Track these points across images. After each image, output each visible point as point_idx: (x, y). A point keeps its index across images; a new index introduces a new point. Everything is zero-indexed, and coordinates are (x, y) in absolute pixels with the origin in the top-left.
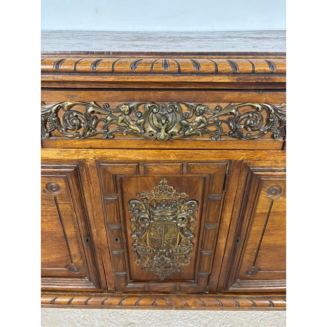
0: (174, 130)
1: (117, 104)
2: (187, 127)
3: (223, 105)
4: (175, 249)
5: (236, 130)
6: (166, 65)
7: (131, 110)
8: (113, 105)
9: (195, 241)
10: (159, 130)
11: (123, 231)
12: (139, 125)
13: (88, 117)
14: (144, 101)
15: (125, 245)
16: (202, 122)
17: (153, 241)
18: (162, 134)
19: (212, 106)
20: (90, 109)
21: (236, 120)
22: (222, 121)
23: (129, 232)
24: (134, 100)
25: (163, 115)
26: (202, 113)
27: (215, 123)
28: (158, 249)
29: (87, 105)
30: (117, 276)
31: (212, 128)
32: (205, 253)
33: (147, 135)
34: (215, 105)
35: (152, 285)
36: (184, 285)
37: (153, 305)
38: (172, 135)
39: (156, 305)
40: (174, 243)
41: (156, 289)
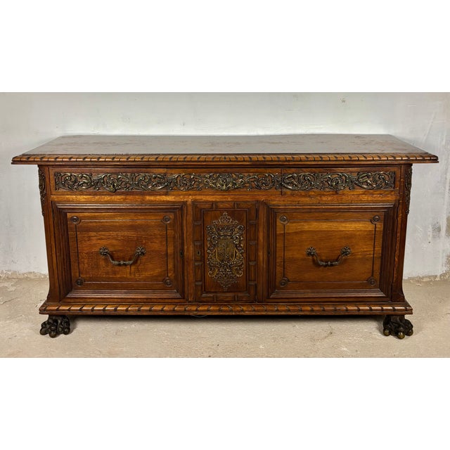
0: (230, 185)
1: (204, 174)
2: (235, 184)
3: (251, 174)
4: (234, 261)
5: (258, 186)
6: (225, 158)
7: (210, 176)
8: (202, 175)
9: (245, 255)
10: (223, 185)
11: (202, 246)
12: (213, 183)
13: (191, 180)
14: (216, 173)
15: (203, 259)
16: (242, 181)
17: (219, 255)
18: (224, 187)
19: (246, 174)
20: (192, 177)
21: (258, 181)
22: (251, 181)
23: (206, 249)
24: (211, 173)
25: (225, 179)
26: (242, 178)
27: (248, 182)
28: (222, 261)
29: (190, 174)
30: (196, 286)
31: (248, 185)
32: (251, 263)
33: (217, 188)
35: (219, 295)
36: (240, 295)
37: (220, 310)
38: (229, 188)
39: (222, 311)
40: (232, 256)
41: (222, 298)
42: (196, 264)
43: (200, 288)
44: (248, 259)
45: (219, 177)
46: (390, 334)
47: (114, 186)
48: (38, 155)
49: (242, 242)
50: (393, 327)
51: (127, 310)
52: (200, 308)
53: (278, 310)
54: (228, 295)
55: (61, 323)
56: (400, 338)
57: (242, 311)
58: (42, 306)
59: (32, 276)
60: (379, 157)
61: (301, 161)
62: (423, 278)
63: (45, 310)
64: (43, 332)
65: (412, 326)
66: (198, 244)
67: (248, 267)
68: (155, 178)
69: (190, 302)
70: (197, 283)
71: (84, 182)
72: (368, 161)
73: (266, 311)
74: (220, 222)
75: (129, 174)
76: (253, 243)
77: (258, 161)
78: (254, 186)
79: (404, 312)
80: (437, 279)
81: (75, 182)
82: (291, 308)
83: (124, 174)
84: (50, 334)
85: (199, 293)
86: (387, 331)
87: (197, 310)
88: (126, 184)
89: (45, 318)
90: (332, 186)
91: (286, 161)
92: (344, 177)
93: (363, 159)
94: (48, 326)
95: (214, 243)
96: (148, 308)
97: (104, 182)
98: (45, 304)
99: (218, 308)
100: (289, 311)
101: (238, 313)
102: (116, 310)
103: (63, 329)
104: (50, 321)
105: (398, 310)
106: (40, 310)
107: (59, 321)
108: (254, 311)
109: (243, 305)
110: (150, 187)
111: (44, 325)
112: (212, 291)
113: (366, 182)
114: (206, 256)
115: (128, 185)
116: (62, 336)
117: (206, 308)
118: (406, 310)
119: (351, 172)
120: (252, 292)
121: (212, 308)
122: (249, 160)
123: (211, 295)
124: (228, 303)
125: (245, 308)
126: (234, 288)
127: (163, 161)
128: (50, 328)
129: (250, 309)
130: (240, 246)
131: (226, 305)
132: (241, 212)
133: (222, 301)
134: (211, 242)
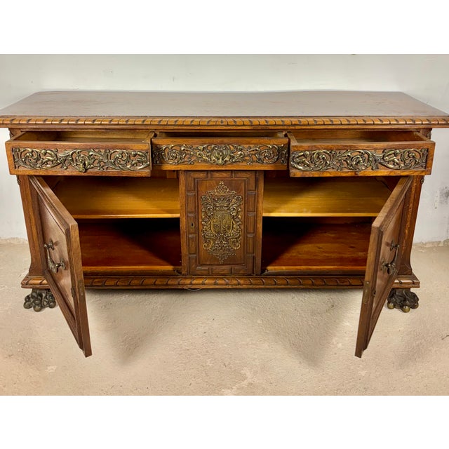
0: (227, 159)
1: (197, 146)
2: (233, 157)
3: (252, 146)
4: (231, 233)
5: (260, 159)
6: (222, 122)
7: (204, 148)
8: (195, 146)
9: (242, 227)
10: (218, 159)
11: (196, 218)
12: (207, 156)
13: (181, 152)
14: (211, 144)
15: (197, 230)
16: (241, 154)
17: (215, 226)
18: (220, 161)
19: (246, 146)
20: (182, 149)
21: (260, 154)
22: (252, 154)
23: (200, 220)
24: (205, 144)
25: (221, 151)
26: (241, 150)
27: (248, 155)
28: (218, 233)
29: (180, 146)
30: (190, 258)
31: (247, 158)
32: (249, 235)
33: (212, 162)
34: (248, 145)
35: (214, 267)
36: (237, 267)
37: (215, 284)
38: (226, 161)
39: (217, 284)
40: (229, 228)
41: (217, 271)
42: (190, 236)
43: (194, 261)
44: (246, 231)
45: (214, 148)
46: (394, 307)
47: (84, 164)
48: (7, 117)
49: (240, 213)
50: (398, 301)
52: (195, 282)
54: (224, 267)
55: (46, 297)
56: (404, 311)
57: (239, 284)
58: (24, 280)
59: (15, 242)
60: (396, 120)
61: (308, 125)
62: (426, 244)
63: (27, 284)
64: (27, 306)
65: (418, 299)
66: (191, 215)
67: (246, 238)
68: (135, 155)
69: (183, 275)
70: (190, 256)
71: (49, 160)
72: (385, 125)
73: (264, 284)
74: (216, 192)
75: (103, 151)
76: (251, 215)
77: (259, 125)
78: (255, 159)
79: (410, 286)
80: (440, 245)
81: (38, 160)
82: (291, 281)
83: (97, 150)
84: (34, 307)
85: (193, 266)
86: (391, 305)
87: (191, 284)
88: (99, 162)
89: (29, 291)
90: (351, 165)
91: (292, 125)
92: (366, 155)
93: (379, 123)
94: (32, 300)
95: (209, 214)
97: (72, 160)
98: (27, 277)
99: (213, 282)
101: (234, 287)
103: (48, 303)
104: (34, 294)
105: (405, 283)
106: (22, 284)
107: (44, 295)
108: (252, 284)
109: (239, 278)
110: (128, 167)
111: (28, 298)
112: (207, 263)
113: (393, 161)
114: (201, 227)
116: (47, 310)
117: (201, 282)
118: (414, 283)
119: (375, 149)
120: (250, 264)
121: (207, 281)
122: (249, 124)
123: (206, 268)
124: (224, 276)
125: (241, 282)
126: (231, 261)
127: (150, 125)
128: (34, 302)
129: (248, 282)
130: (237, 217)
131: (222, 279)
132: (240, 182)
133: (218, 274)
134: (206, 213)
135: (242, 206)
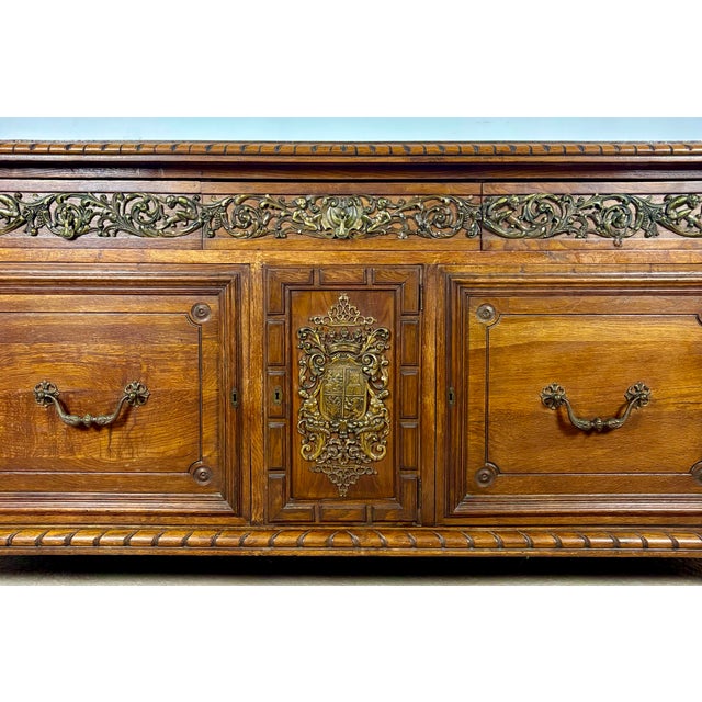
0: (356, 226)
1: (293, 198)
2: (369, 223)
3: (407, 199)
4: (364, 417)
5: (423, 227)
7: (307, 204)
8: (289, 200)
9: (390, 403)
10: (338, 226)
11: (288, 379)
12: (315, 221)
13: (260, 212)
14: (322, 195)
15: (287, 412)
16: (385, 217)
17: (329, 401)
18: (342, 230)
19: (396, 200)
20: (264, 204)
21: (424, 215)
22: (408, 217)
23: (295, 387)
24: (310, 194)
25: (343, 210)
26: (385, 208)
27: (400, 219)
28: (337, 418)
31: (398, 226)
32: (406, 424)
33: (324, 233)
34: (398, 198)
35: (326, 506)
36: (379, 505)
37: (328, 545)
38: (353, 232)
39: (333, 546)
40: (359, 405)
41: (333, 513)
42: (272, 425)
43: (279, 487)
44: (398, 413)
45: (328, 204)
47: (73, 223)
49: (384, 370)
51: (96, 543)
52: (279, 539)
53: (472, 545)
54: (349, 505)
57: (385, 546)
66: (276, 373)
67: (398, 432)
68: (173, 205)
69: (254, 524)
70: (272, 475)
73: (443, 546)
74: (331, 318)
75: (110, 197)
76: (410, 372)
78: (414, 228)
82: (506, 539)
83: (98, 196)
85: (278, 500)
87: (270, 544)
88: (102, 219)
90: (604, 227)
95: (315, 372)
96: (149, 539)
97: (49, 214)
99: (323, 539)
100: (502, 546)
102: (67, 543)
108: (414, 546)
109: (386, 532)
110: (159, 228)
112: (311, 495)
114: (296, 405)
115: (107, 223)
117: (293, 539)
120: (409, 497)
121: (308, 539)
123: (308, 506)
124: (348, 525)
125: (390, 540)
126: (365, 488)
129: (404, 540)
130: (379, 381)
131: (343, 532)
132: (383, 294)
133: (335, 521)
134: (308, 368)
135: (390, 353)
